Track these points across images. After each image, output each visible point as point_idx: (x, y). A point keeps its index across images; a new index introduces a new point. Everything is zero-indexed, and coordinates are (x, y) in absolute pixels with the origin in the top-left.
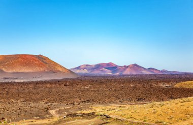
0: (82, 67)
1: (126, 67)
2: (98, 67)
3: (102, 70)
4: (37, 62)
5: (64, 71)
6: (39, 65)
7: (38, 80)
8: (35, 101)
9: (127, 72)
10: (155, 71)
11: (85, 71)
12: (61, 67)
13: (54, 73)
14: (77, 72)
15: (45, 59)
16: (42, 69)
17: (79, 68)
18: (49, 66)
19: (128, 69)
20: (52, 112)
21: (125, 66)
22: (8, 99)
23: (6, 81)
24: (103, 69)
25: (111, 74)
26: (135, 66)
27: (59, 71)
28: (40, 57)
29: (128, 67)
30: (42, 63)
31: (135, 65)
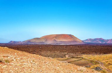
0: (88, 40)
1: (108, 40)
3: (97, 41)
4: (69, 37)
5: (80, 41)
8: (63, 52)
11: (89, 42)
12: (79, 39)
16: (71, 40)
18: (74, 39)
20: (67, 56)
22: (54, 51)
23: (57, 44)
25: (101, 43)
30: (71, 37)
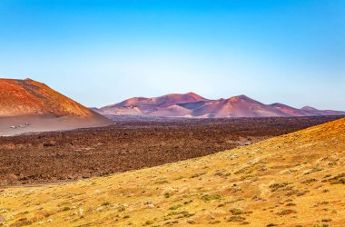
0: (130, 103)
1: (223, 102)
2: (165, 101)
3: (171, 110)
4: (20, 95)
5: (78, 112)
6: (24, 101)
7: (18, 132)
9: (225, 113)
10: (285, 110)
11: (135, 113)
12: (74, 103)
13: (58, 116)
14: (119, 113)
15: (38, 88)
16: (30, 110)
17: (123, 105)
18: (46, 103)
19: (226, 107)
21: (221, 100)
24: (175, 106)
25: (189, 116)
26: (243, 101)
27: (67, 114)
28: (28, 85)
29: (227, 101)
30: (32, 96)
31: (243, 97)
